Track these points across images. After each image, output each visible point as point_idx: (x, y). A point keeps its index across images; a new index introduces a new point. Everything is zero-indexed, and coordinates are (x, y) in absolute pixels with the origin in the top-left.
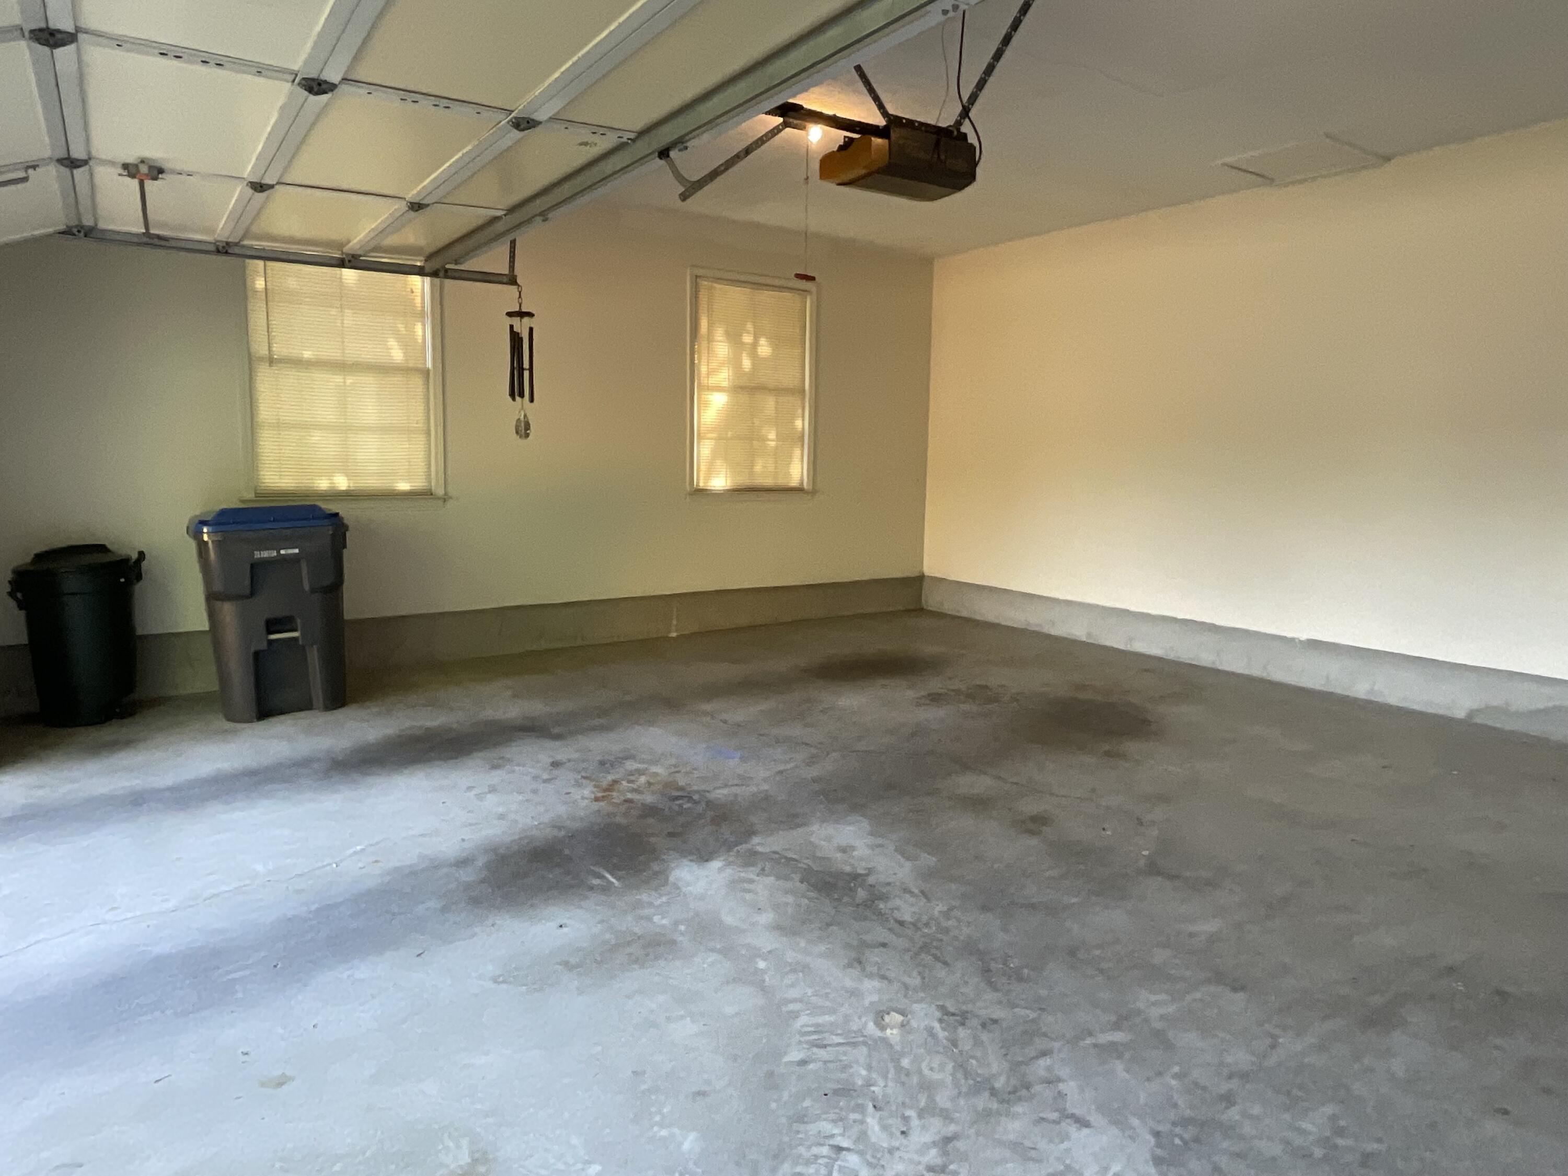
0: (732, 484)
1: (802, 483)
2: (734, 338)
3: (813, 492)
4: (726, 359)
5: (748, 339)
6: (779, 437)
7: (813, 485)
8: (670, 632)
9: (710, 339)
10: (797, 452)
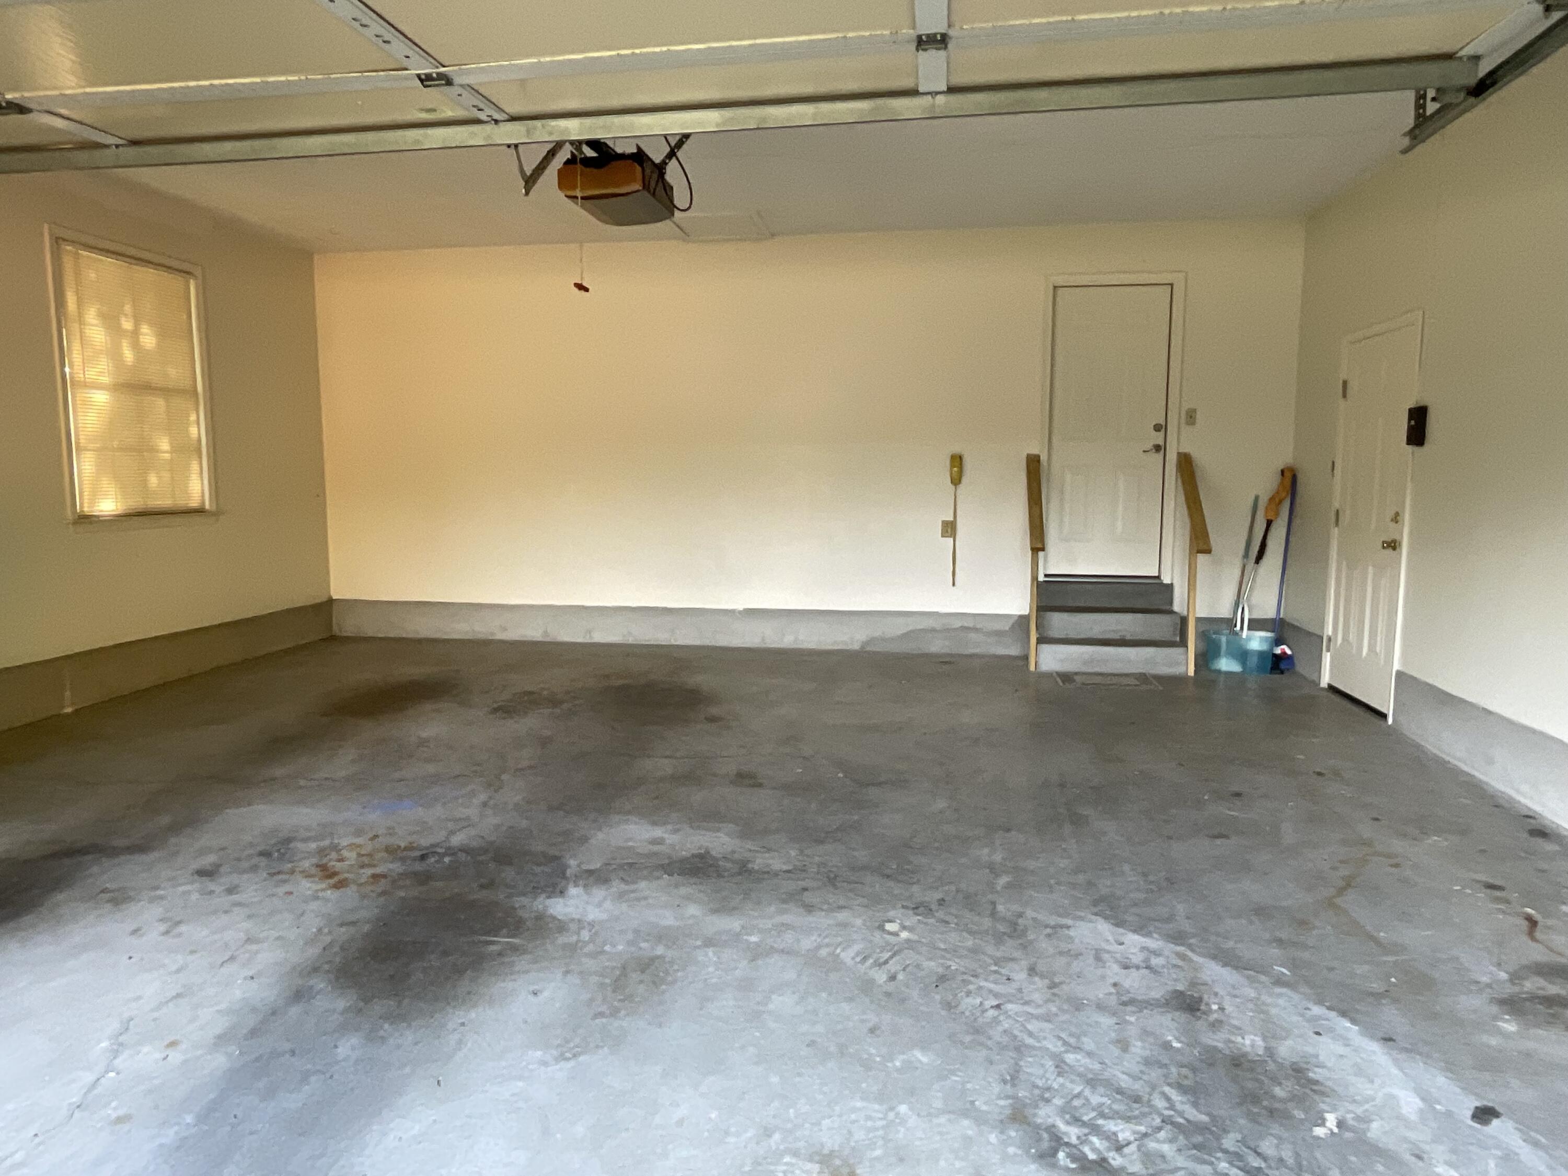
0: (125, 508)
1: (203, 503)
2: (110, 321)
3: (216, 514)
4: (104, 349)
5: (127, 325)
6: (174, 450)
7: (217, 504)
8: (63, 707)
9: (81, 321)
10: (195, 466)
